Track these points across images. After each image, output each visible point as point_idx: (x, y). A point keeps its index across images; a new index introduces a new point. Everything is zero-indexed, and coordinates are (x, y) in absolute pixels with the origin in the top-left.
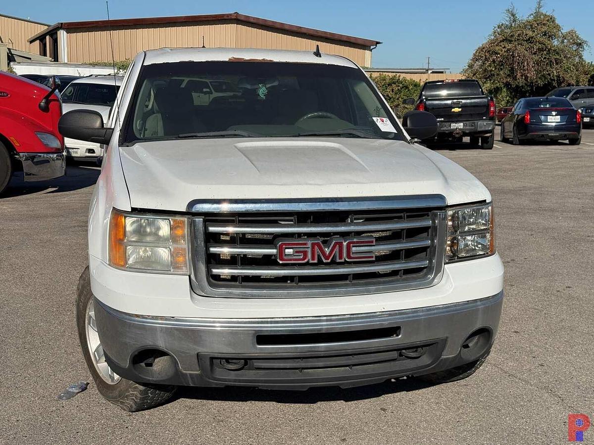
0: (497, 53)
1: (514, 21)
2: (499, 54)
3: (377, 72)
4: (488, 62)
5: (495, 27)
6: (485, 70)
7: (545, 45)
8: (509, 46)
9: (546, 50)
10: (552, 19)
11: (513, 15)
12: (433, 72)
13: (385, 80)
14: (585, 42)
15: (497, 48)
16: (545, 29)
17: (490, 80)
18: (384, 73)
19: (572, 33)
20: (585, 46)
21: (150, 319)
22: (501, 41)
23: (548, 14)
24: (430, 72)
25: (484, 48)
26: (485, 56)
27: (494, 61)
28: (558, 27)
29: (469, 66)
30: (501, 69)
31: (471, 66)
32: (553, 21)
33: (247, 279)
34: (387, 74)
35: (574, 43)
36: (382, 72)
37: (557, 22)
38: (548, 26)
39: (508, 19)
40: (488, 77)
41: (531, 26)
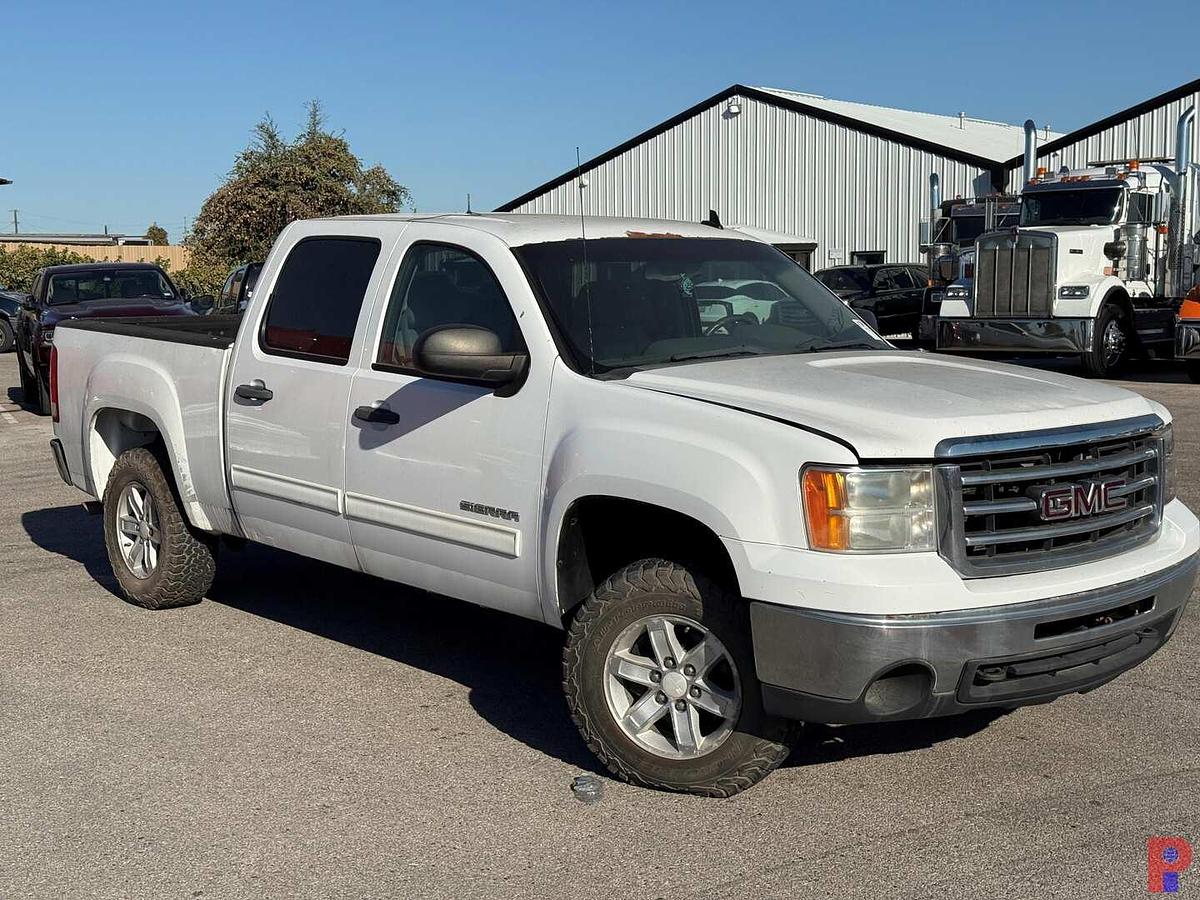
0: (250, 208)
1: (275, 147)
2: (254, 209)
3: (13, 241)
4: (234, 223)
5: (239, 158)
6: (230, 240)
7: (336, 193)
8: (273, 194)
9: (338, 203)
10: (342, 146)
11: (271, 137)
12: (127, 243)
13: (35, 258)
14: (403, 190)
15: (250, 198)
16: (332, 163)
17: (241, 259)
18: (30, 245)
19: (377, 174)
20: (402, 197)
21: (910, 619)
22: (256, 185)
23: (334, 137)
24: (121, 242)
25: (223, 197)
26: (228, 212)
27: (246, 223)
28: (353, 161)
29: (196, 232)
30: (261, 239)
31: (199, 231)
32: (345, 150)
33: (1003, 548)
34: (35, 246)
35: (383, 192)
36: (23, 241)
37: (350, 151)
38: (339, 159)
39: (262, 144)
40: (238, 253)
41: (307, 157)
